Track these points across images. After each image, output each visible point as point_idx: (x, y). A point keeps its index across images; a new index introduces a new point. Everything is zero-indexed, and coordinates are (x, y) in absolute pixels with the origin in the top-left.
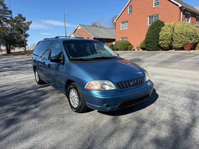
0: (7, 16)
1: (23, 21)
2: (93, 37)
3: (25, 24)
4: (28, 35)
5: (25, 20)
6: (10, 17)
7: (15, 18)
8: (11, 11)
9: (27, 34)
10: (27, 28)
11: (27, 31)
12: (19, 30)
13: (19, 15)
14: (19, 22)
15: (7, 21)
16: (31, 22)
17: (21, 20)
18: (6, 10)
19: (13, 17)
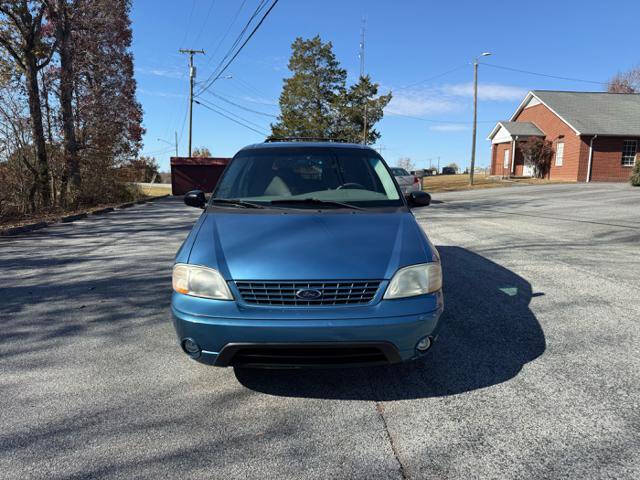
0: (335, 85)
1: (371, 95)
2: (578, 133)
3: (373, 103)
4: (378, 136)
5: (375, 92)
6: (340, 89)
7: (352, 88)
8: (344, 72)
9: (374, 132)
10: (377, 116)
11: (377, 123)
12: (358, 120)
13: (362, 79)
14: (360, 101)
15: (332, 100)
16: (390, 97)
17: (366, 93)
18: (333, 71)
19: (348, 87)
